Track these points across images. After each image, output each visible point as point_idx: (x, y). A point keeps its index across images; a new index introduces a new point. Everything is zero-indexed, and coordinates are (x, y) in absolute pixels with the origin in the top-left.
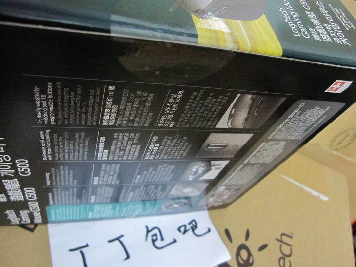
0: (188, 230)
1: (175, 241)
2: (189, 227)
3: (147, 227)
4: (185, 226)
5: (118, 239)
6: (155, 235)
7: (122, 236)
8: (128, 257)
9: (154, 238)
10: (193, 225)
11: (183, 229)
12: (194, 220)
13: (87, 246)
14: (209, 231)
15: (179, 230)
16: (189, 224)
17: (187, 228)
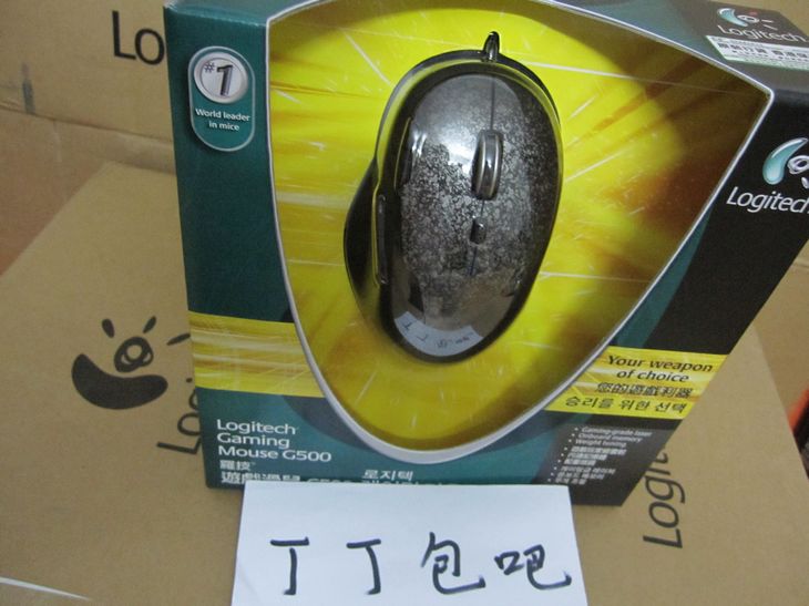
0: (521, 567)
1: (482, 584)
2: (523, 560)
3: (432, 537)
4: (516, 555)
5: (368, 545)
6: (445, 558)
7: (377, 542)
8: (377, 589)
9: (441, 564)
10: (534, 557)
11: (507, 562)
12: (540, 548)
13: (305, 542)
14: (568, 581)
15: (499, 561)
16: (526, 553)
17: (519, 562)
